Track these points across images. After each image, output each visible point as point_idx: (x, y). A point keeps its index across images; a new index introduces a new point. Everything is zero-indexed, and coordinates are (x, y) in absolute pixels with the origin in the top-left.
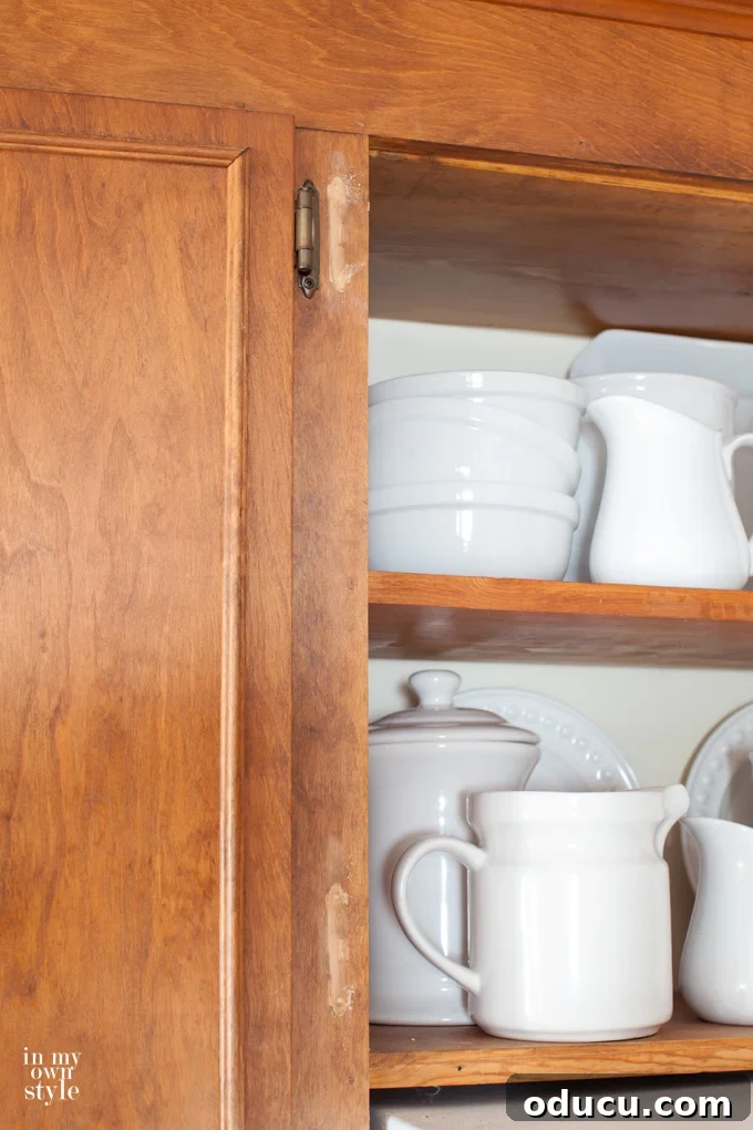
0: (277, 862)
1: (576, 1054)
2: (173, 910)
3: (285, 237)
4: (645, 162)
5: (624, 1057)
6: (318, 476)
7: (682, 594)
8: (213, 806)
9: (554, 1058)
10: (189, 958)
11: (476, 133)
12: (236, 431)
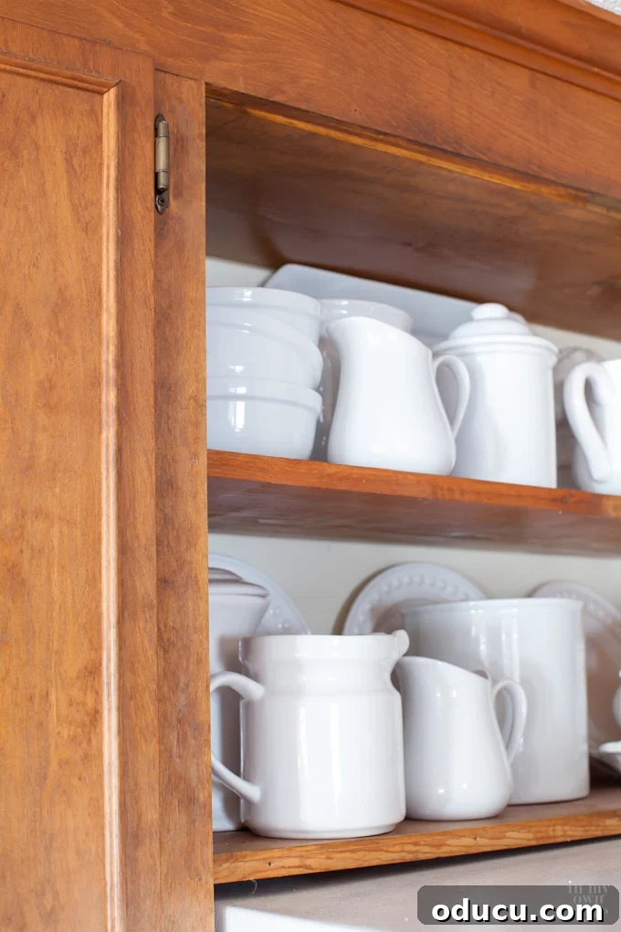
0: (147, 694)
1: (352, 848)
2: (66, 737)
3: (148, 160)
4: (400, 132)
5: (385, 848)
6: (169, 366)
7: (419, 478)
8: (96, 647)
9: (336, 852)
10: (80, 779)
11: (283, 92)
12: (113, 322)
